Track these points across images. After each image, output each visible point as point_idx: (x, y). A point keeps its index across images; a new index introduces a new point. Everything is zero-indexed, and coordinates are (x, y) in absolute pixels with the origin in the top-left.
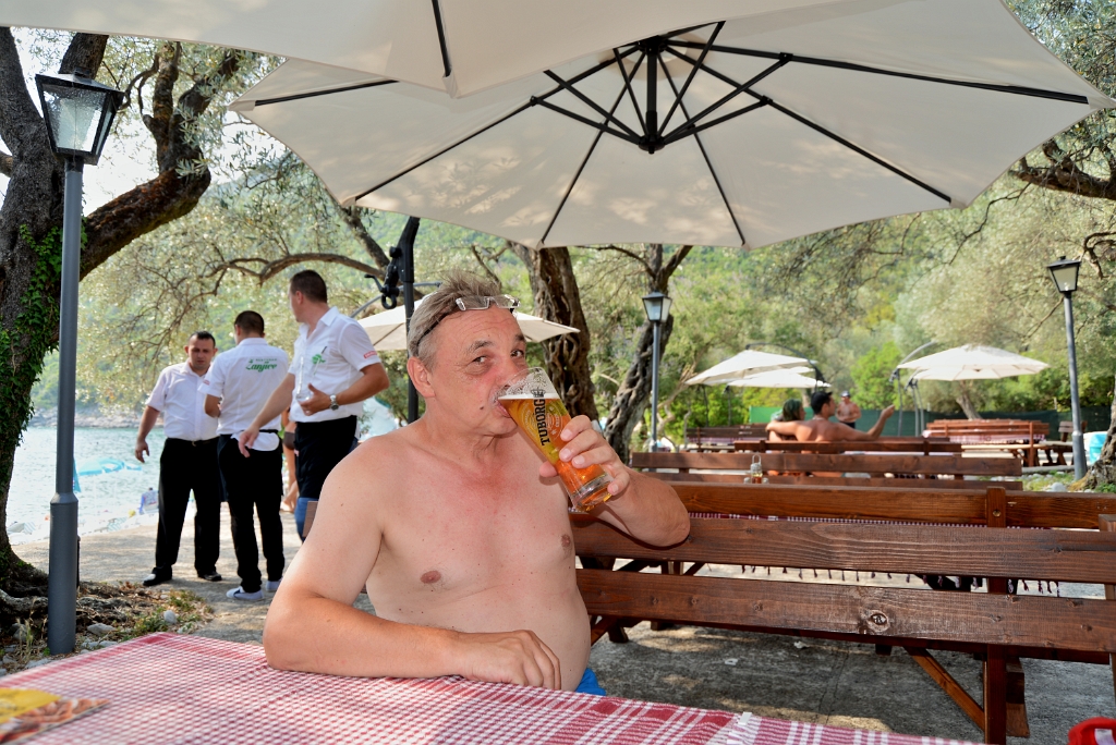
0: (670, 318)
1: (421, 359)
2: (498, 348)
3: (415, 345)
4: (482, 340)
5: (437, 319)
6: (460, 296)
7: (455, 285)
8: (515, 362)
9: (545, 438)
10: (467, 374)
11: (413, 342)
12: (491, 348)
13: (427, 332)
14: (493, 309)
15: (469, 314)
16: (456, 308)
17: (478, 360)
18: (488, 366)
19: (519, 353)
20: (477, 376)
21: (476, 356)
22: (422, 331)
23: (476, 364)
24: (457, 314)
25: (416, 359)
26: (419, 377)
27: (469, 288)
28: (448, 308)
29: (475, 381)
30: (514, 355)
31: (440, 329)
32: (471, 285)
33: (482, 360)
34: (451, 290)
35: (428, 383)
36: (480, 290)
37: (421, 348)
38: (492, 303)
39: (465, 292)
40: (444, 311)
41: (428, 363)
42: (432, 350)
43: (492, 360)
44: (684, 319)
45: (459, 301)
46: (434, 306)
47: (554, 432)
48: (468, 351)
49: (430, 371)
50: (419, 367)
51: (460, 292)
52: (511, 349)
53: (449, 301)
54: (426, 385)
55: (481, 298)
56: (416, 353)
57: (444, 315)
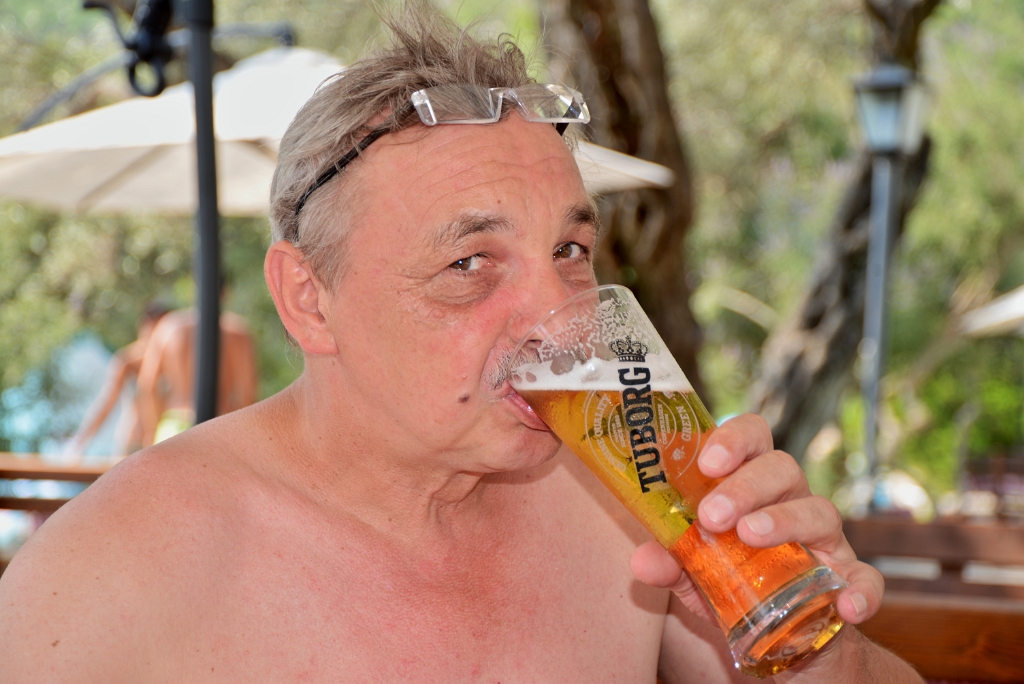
0: (926, 145)
1: (304, 249)
2: (521, 236)
3: (292, 208)
4: (479, 212)
5: (356, 143)
6: (423, 84)
7: (411, 48)
8: (563, 274)
9: (650, 472)
10: (431, 301)
11: (284, 202)
12: (500, 236)
13: (327, 176)
14: (511, 125)
15: (445, 135)
16: (410, 117)
17: (461, 264)
18: (489, 283)
19: (575, 251)
20: (457, 307)
21: (458, 255)
22: (312, 173)
23: (456, 278)
24: (410, 133)
25: (291, 250)
26: (296, 295)
27: (448, 63)
28: (389, 115)
29: (453, 321)
30: (561, 252)
31: (361, 173)
32: (454, 51)
33: (475, 264)
34: (399, 65)
35: (321, 317)
36: (480, 70)
37: (306, 222)
38: (508, 106)
39: (437, 73)
40: (377, 123)
41: (324, 264)
42: (337, 228)
43: (502, 267)
44: (966, 147)
45: (419, 98)
46: (349, 106)
47: (677, 455)
48: (438, 241)
49: (328, 286)
50: (298, 273)
51: (424, 72)
52: (554, 239)
53: (394, 94)
54: (314, 323)
55: (477, 90)
56: (291, 232)
57: (375, 136)
